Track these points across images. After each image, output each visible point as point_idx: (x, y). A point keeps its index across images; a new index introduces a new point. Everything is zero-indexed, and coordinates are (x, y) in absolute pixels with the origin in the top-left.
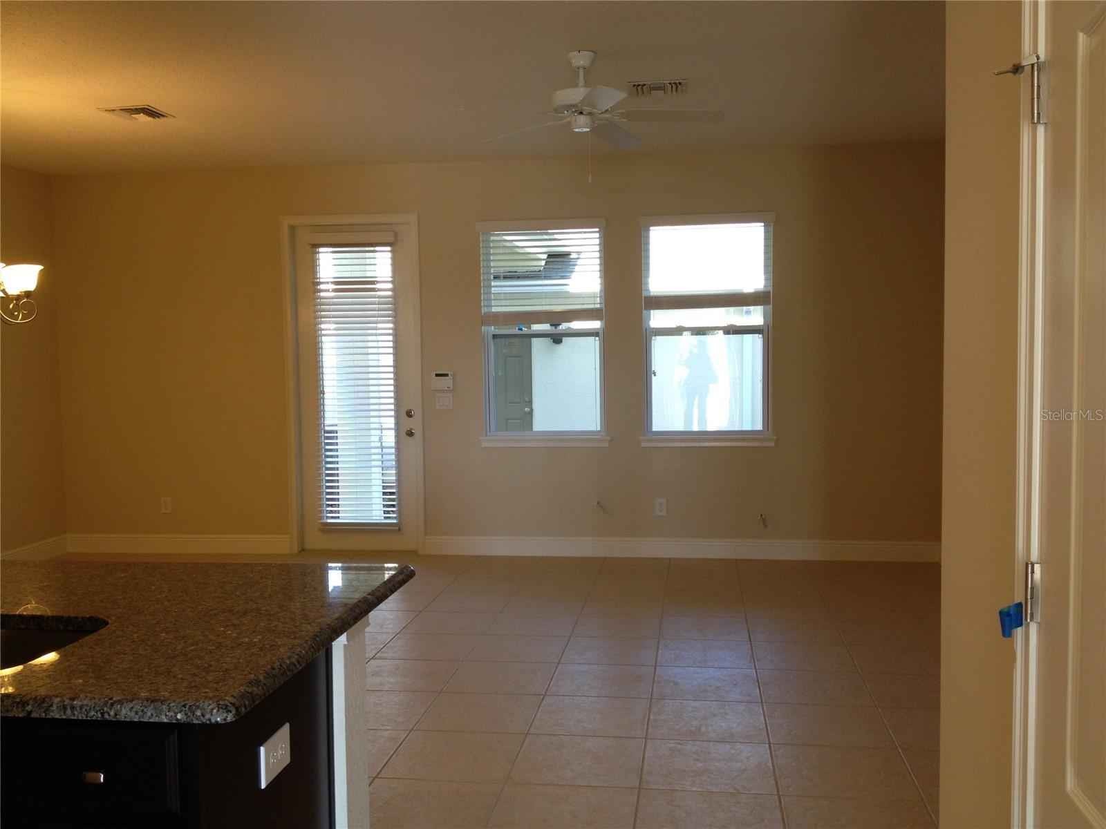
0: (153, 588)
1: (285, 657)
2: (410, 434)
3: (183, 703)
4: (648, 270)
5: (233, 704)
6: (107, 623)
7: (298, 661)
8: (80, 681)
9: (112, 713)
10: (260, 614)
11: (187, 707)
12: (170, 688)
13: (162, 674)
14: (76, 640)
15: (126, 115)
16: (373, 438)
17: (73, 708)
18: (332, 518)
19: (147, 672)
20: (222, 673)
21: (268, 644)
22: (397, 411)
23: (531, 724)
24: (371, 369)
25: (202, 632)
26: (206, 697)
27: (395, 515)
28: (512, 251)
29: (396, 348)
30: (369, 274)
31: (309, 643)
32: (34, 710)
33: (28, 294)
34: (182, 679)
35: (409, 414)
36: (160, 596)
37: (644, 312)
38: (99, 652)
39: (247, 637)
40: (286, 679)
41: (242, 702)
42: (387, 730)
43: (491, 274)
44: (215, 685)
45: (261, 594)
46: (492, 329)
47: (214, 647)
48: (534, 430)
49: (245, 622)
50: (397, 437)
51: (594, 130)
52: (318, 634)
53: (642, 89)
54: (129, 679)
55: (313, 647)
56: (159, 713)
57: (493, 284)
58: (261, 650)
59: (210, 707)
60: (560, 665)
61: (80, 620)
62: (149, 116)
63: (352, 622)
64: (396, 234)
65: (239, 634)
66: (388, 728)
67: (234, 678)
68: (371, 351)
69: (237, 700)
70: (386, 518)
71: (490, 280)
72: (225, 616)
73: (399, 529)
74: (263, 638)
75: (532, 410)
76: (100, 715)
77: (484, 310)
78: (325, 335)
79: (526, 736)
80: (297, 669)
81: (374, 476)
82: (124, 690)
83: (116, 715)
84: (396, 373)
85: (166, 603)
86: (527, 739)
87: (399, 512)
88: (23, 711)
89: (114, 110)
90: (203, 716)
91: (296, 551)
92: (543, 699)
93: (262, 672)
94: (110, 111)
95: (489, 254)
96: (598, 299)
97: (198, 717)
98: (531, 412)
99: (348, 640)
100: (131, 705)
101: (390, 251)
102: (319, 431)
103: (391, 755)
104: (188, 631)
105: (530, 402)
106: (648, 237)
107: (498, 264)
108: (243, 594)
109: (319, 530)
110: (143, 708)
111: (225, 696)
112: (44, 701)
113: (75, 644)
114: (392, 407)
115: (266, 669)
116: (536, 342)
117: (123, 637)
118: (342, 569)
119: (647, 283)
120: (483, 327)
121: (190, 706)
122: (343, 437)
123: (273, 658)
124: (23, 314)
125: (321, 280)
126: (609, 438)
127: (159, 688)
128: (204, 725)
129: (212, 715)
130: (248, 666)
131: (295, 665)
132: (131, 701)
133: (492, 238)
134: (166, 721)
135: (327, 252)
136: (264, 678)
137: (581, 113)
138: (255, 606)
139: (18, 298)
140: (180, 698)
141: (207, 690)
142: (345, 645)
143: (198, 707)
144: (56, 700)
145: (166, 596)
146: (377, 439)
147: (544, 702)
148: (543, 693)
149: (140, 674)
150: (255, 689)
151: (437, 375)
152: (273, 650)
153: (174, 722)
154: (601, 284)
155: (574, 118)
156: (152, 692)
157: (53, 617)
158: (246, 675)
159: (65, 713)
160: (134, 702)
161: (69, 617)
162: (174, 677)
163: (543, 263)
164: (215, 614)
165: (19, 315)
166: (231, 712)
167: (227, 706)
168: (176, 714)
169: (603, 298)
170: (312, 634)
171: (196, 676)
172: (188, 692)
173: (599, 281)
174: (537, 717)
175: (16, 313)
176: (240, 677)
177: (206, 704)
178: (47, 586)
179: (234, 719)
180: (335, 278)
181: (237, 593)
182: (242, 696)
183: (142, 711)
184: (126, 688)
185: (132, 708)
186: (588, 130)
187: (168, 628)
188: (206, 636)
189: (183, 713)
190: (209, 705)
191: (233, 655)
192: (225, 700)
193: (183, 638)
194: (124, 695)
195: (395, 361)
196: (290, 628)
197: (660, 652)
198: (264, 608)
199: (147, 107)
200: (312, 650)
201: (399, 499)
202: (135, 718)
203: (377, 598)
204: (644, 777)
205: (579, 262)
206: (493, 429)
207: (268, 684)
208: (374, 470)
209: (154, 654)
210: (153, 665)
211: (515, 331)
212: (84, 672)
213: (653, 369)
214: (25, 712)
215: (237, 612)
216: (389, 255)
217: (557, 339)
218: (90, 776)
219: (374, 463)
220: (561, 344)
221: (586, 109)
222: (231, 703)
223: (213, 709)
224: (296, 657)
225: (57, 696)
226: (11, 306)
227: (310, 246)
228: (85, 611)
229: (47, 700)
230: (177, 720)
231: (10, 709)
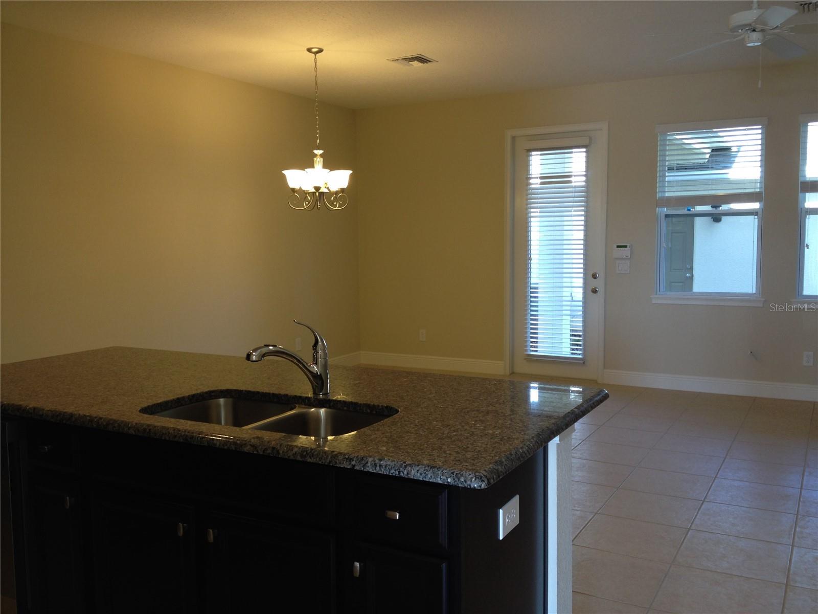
0: (425, 390)
1: (519, 447)
2: (595, 291)
3: (452, 471)
4: (805, 159)
5: (486, 476)
6: (397, 411)
7: (528, 451)
8: (384, 448)
9: (405, 473)
10: (499, 414)
11: (455, 474)
12: (443, 459)
13: (437, 449)
14: (380, 421)
15: (405, 62)
16: (565, 294)
17: (381, 466)
18: (533, 351)
19: (427, 447)
20: (476, 453)
21: (506, 436)
22: (585, 273)
23: (693, 522)
24: (565, 242)
25: (460, 423)
26: (467, 469)
27: (581, 352)
28: (682, 147)
29: (586, 225)
30: (567, 170)
31: (535, 439)
32: (356, 464)
33: (343, 190)
34: (450, 454)
35: (594, 276)
36: (430, 396)
37: (801, 195)
38: (394, 430)
39: (491, 430)
40: (520, 463)
41: (492, 476)
42: (577, 510)
43: (666, 166)
44: (472, 461)
45: (497, 401)
46: (665, 210)
47: (469, 435)
48: (693, 291)
49: (488, 419)
50: (585, 293)
51: (764, 44)
52: (541, 433)
53: (808, 6)
54: (415, 450)
55: (538, 442)
56: (436, 476)
57: (667, 174)
58: (501, 441)
59: (470, 476)
60: (717, 479)
61: (381, 407)
62: (421, 62)
63: (564, 427)
64: (590, 138)
65: (485, 427)
66: (579, 509)
67: (485, 458)
68: (565, 228)
69: (488, 474)
70: (572, 354)
71: (664, 171)
72: (475, 414)
73: (584, 363)
74: (502, 431)
75: (692, 276)
76: (397, 473)
77: (659, 195)
78: (533, 217)
79: (688, 531)
80: (527, 456)
81: (564, 322)
82: (413, 457)
83: (408, 474)
84: (585, 245)
85: (435, 401)
86: (689, 533)
87: (584, 350)
88: (350, 464)
89: (398, 60)
90: (466, 482)
91: (508, 373)
92: (702, 504)
93: (503, 456)
94: (395, 60)
95: (666, 150)
96: (759, 184)
97: (461, 482)
98: (692, 277)
99: (560, 440)
100: (418, 469)
101: (585, 152)
102: (526, 287)
103: (581, 529)
104: (451, 422)
105: (691, 269)
106: (806, 132)
107: (672, 159)
108: (485, 400)
109: (525, 359)
110: (425, 471)
111: (480, 470)
112: (362, 459)
113: (379, 423)
114: (582, 271)
115: (506, 454)
116: (698, 220)
117: (409, 421)
118: (540, 388)
119: (804, 171)
120: (657, 209)
121: (456, 474)
122: (543, 292)
123: (511, 447)
124: (339, 203)
125: (533, 176)
126: (764, 299)
127: (435, 459)
128: (465, 488)
129: (471, 482)
130: (493, 450)
131: (526, 454)
132: (418, 465)
133: (668, 138)
134: (440, 482)
135: (538, 155)
136: (505, 460)
137: (754, 30)
138: (494, 408)
139: (337, 193)
140: (450, 468)
141: (467, 464)
142: (558, 444)
143: (462, 475)
144: (370, 459)
145: (434, 396)
146: (569, 294)
147: (703, 506)
148: (703, 500)
149: (422, 448)
150: (500, 467)
151: (618, 247)
152: (510, 441)
153: (446, 483)
154: (761, 172)
155: (748, 35)
156: (431, 461)
157: (363, 404)
158: (493, 457)
159: (375, 469)
160: (420, 467)
161: (374, 405)
162: (445, 452)
163: (708, 156)
164: (468, 412)
165: (337, 204)
166: (484, 481)
167: (481, 477)
168: (447, 478)
169: (763, 183)
170: (537, 433)
171: (459, 453)
172: (455, 464)
173: (759, 169)
174: (698, 516)
175: (335, 203)
176: (489, 457)
177: (467, 474)
178: (359, 383)
179: (486, 487)
180: (541, 174)
181: (481, 399)
182: (492, 472)
183: (425, 473)
184: (414, 456)
185: (418, 470)
186: (759, 44)
187: (437, 418)
188: (463, 427)
189: (452, 478)
190: (469, 475)
191: (482, 441)
192: (480, 472)
193: (448, 426)
194: (413, 461)
195: (585, 235)
196: (520, 427)
197: (805, 478)
198: (500, 411)
199: (420, 56)
200: (537, 444)
201: (584, 340)
202: (420, 477)
203: (581, 411)
204: (790, 576)
205: (739, 154)
206: (662, 289)
207: (509, 465)
208: (564, 317)
209: (430, 435)
210: (429, 443)
211: (685, 212)
212: (386, 442)
213: (806, 243)
214: (351, 465)
215: (482, 412)
216: (584, 154)
217: (717, 218)
218: (390, 514)
219: (564, 312)
220: (721, 222)
221: (759, 27)
222: (484, 475)
223: (472, 478)
224: (527, 448)
225: (371, 457)
226: (332, 199)
227: (526, 151)
228: (383, 401)
229: (365, 459)
230: (448, 482)
231: (342, 462)
